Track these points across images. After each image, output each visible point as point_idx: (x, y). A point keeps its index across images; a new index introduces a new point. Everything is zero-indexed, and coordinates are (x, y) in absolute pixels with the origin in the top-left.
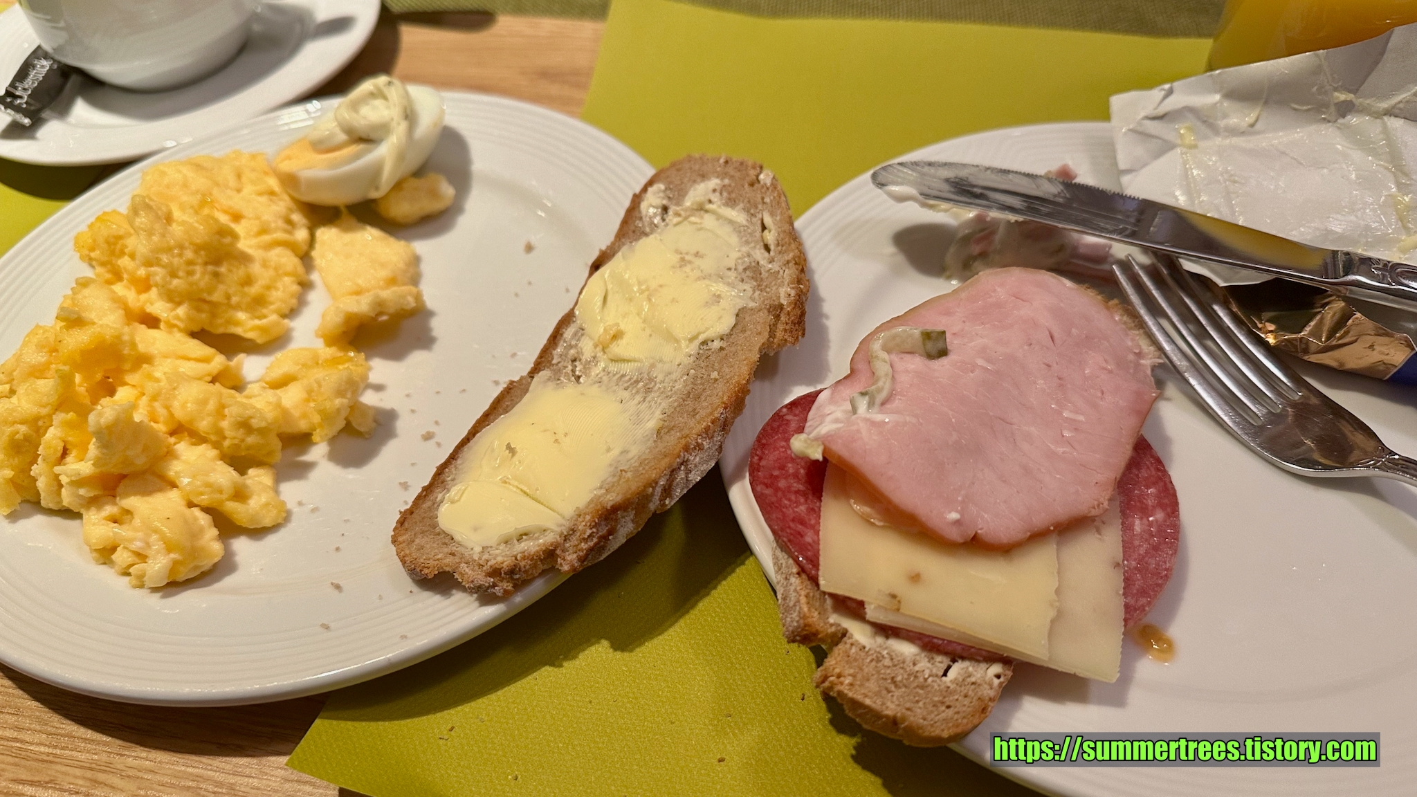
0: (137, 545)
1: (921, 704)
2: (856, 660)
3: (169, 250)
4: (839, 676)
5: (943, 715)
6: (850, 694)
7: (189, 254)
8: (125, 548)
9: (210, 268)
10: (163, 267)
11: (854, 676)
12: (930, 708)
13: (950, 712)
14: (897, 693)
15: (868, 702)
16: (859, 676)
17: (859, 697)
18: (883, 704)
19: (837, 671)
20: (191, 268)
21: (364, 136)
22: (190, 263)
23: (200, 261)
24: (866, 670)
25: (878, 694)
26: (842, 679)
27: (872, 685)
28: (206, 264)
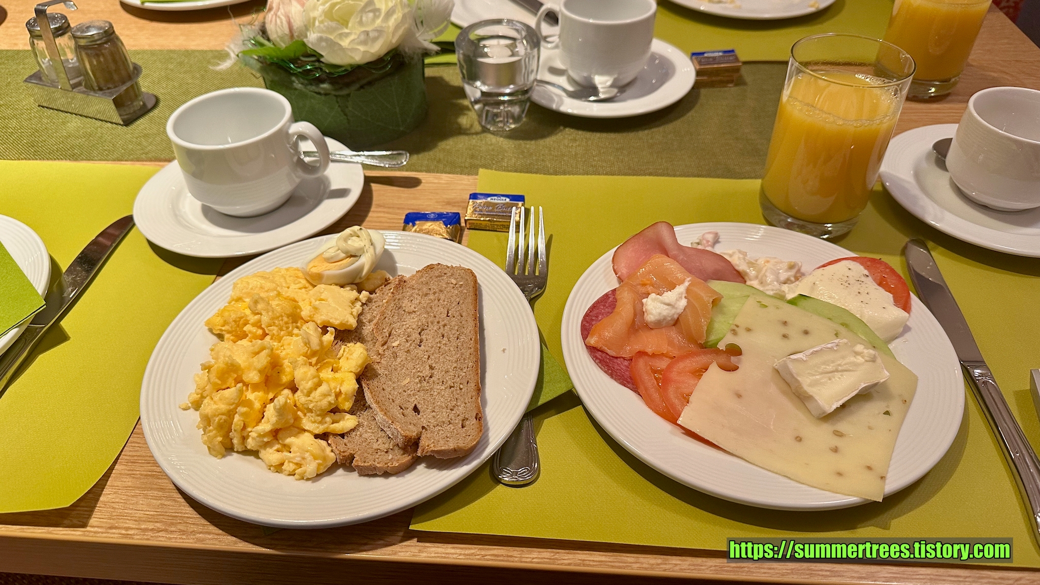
0: (298, 459)
1: (460, 439)
2: (431, 437)
3: (277, 318)
4: (428, 446)
5: (469, 439)
6: (436, 449)
7: (285, 319)
8: (289, 462)
9: (294, 324)
10: (276, 326)
11: (433, 443)
12: (463, 439)
13: (471, 437)
14: (451, 440)
15: (443, 448)
16: (435, 442)
17: (439, 448)
18: (448, 446)
19: (427, 444)
20: (287, 325)
21: (353, 254)
22: (286, 323)
23: (291, 321)
24: (436, 439)
25: (445, 444)
26: (430, 446)
27: (442, 442)
28: (292, 323)
